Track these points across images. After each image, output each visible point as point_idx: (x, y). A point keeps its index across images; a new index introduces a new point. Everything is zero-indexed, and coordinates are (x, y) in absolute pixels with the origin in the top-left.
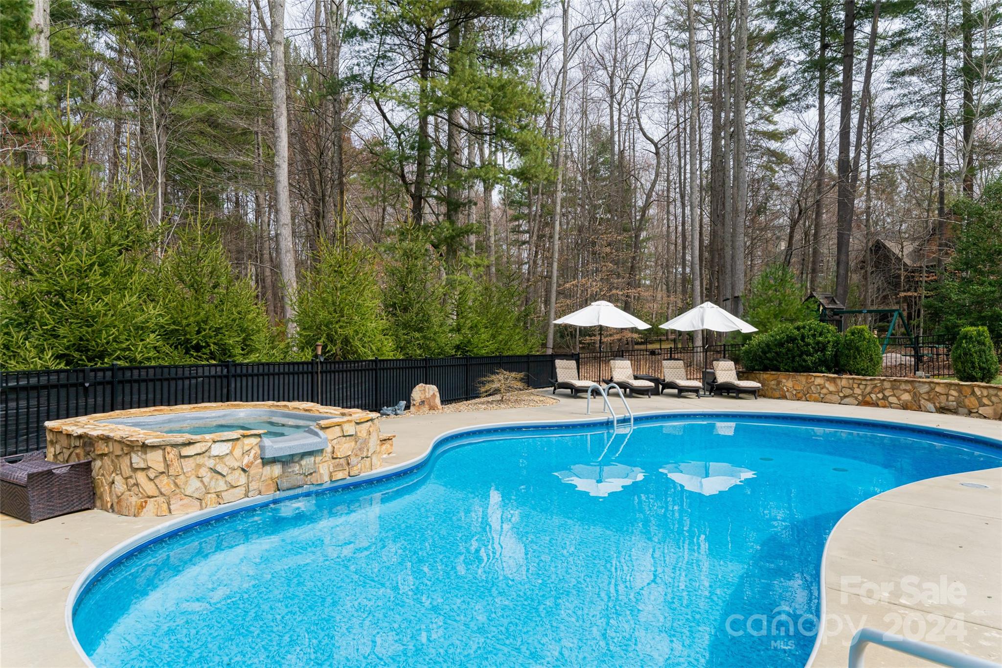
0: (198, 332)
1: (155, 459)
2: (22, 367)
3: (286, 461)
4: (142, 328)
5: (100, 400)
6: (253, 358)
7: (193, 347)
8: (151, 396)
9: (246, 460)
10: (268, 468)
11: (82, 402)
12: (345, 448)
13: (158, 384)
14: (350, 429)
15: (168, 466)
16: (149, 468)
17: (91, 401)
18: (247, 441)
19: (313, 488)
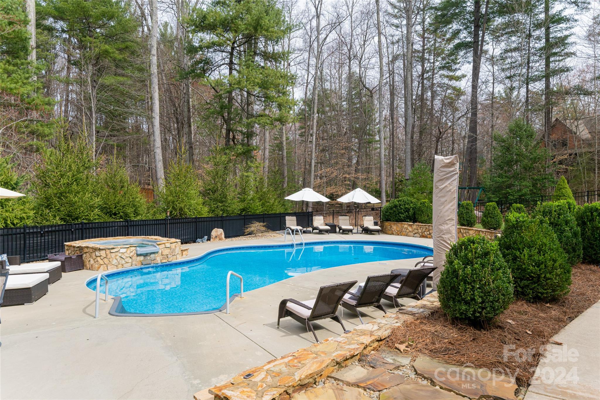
0: (115, 208)
1: (103, 253)
2: (48, 223)
3: (146, 255)
4: (93, 207)
5: (77, 236)
6: (139, 218)
7: (113, 214)
8: (97, 234)
9: (131, 254)
10: (139, 258)
11: (71, 237)
12: (166, 252)
13: (99, 229)
14: (168, 245)
15: (107, 255)
16: (101, 256)
17: (74, 236)
18: (131, 248)
19: (154, 265)
